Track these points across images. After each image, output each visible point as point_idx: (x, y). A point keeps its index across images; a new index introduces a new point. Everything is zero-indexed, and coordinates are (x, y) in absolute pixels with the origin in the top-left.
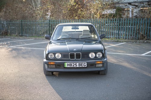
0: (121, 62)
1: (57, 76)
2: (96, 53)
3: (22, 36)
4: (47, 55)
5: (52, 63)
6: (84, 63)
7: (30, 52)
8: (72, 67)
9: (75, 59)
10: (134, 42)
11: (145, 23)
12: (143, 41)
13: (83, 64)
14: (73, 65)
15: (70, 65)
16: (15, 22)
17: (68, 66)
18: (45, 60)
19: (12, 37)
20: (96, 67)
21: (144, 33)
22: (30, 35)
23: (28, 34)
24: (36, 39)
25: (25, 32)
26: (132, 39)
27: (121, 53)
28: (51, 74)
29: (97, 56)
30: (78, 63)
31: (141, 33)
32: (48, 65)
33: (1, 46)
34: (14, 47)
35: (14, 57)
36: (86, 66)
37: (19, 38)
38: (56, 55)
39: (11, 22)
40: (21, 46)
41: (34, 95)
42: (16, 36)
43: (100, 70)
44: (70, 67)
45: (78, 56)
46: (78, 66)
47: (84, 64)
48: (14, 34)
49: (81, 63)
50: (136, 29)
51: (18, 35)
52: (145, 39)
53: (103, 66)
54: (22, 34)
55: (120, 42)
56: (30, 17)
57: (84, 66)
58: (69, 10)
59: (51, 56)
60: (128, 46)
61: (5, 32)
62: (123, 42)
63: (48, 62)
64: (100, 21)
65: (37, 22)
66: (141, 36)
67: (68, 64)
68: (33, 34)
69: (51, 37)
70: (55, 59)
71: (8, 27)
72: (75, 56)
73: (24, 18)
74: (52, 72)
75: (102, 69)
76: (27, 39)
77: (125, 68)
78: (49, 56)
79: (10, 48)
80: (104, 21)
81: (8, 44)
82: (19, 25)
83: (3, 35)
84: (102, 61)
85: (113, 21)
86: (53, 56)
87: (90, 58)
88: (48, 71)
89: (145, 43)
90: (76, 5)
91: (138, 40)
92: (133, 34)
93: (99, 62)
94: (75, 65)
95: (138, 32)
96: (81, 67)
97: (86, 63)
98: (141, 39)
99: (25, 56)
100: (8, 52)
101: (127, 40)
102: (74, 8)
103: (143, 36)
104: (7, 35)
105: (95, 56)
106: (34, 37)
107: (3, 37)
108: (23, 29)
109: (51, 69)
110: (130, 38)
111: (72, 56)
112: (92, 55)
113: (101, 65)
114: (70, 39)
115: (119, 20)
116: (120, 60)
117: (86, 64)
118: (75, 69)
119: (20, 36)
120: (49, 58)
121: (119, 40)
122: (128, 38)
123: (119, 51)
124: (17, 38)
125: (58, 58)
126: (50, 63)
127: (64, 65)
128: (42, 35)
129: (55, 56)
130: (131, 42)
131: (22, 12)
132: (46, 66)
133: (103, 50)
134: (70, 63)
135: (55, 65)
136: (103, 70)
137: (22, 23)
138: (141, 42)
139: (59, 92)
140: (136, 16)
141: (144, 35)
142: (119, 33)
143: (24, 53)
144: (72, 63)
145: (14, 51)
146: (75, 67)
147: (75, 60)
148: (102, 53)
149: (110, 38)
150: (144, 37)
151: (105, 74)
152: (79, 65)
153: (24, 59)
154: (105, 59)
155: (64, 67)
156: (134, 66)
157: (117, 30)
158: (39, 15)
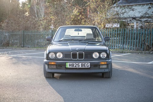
0: (127, 68)
1: (58, 78)
2: (100, 53)
3: (24, 46)
4: (48, 55)
5: (53, 63)
6: (87, 63)
7: (30, 59)
8: (74, 67)
9: (78, 58)
10: (140, 53)
11: (150, 33)
12: (149, 52)
13: (86, 65)
14: (75, 65)
15: (72, 65)
16: (17, 33)
17: (70, 66)
18: (45, 60)
19: (13, 48)
20: (100, 68)
21: (150, 44)
22: (31, 45)
23: (30, 45)
24: (37, 50)
25: (27, 44)
26: (137, 50)
27: (127, 61)
28: (51, 76)
29: (101, 56)
30: (80, 63)
31: (147, 44)
32: (48, 65)
33: (1, 55)
34: (15, 56)
35: (14, 64)
36: (89, 67)
37: (21, 49)
38: (58, 55)
39: (12, 32)
40: (21, 55)
41: (32, 94)
42: (18, 47)
43: (104, 71)
44: (72, 67)
45: (81, 56)
46: (80, 67)
47: (88, 65)
48: (15, 45)
49: (84, 63)
50: (142, 40)
51: (19, 46)
52: (150, 50)
53: (107, 68)
54: (24, 45)
55: (125, 53)
56: (32, 28)
57: (87, 67)
58: (73, 21)
59: (52, 55)
60: (134, 56)
61: (6, 43)
62: (128, 53)
63: (49, 62)
64: (104, 32)
65: (39, 33)
66: (146, 47)
67: (70, 64)
68: (35, 45)
69: (52, 39)
70: (56, 59)
71: (10, 38)
72: (78, 55)
73: (26, 29)
74: (53, 74)
75: (107, 70)
76: (29, 50)
77: (131, 73)
78: (50, 56)
79: (10, 56)
80: (108, 31)
81: (9, 53)
82: (21, 36)
83: (4, 46)
84: (107, 62)
85: (118, 31)
86: (54, 56)
87: (93, 58)
88: (49, 72)
89: (151, 54)
90: (79, 15)
91: (143, 51)
92: (138, 45)
93: (103, 63)
94: (77, 66)
95: (143, 42)
96: (83, 67)
97: (89, 63)
98: (146, 51)
99: (25, 62)
100: (8, 60)
101: (131, 51)
102: (77, 18)
103: (148, 47)
104: (9, 46)
105: (99, 56)
106: (36, 48)
107: (5, 48)
108: (25, 40)
109: (52, 70)
110: (135, 49)
111: (74, 56)
112: (95, 55)
113: (105, 66)
114: (73, 40)
115: (123, 31)
116: (125, 67)
117: (89, 65)
118: (78, 70)
119: (22, 47)
120: (50, 58)
121: (124, 51)
122: (133, 49)
123: (124, 60)
124: (19, 49)
125: (59, 58)
126: (50, 63)
127: (65, 65)
128: (44, 46)
129: (56, 55)
130: (136, 52)
131: (25, 23)
132: (46, 66)
133: (107, 50)
134: (72, 63)
135: (56, 65)
136: (107, 72)
137: (24, 34)
138: (147, 53)
139: (59, 92)
140: (141, 26)
141: (150, 46)
142: (124, 46)
143: (24, 60)
144: (74, 63)
145: (14, 59)
146: (77, 67)
147: (78, 60)
148: (107, 53)
149: (115, 48)
150: (150, 48)
151: (110, 78)
152: (82, 65)
153: (24, 65)
154: (110, 60)
155: (66, 68)
156: (140, 72)
157: (121, 44)
158: (42, 25)
